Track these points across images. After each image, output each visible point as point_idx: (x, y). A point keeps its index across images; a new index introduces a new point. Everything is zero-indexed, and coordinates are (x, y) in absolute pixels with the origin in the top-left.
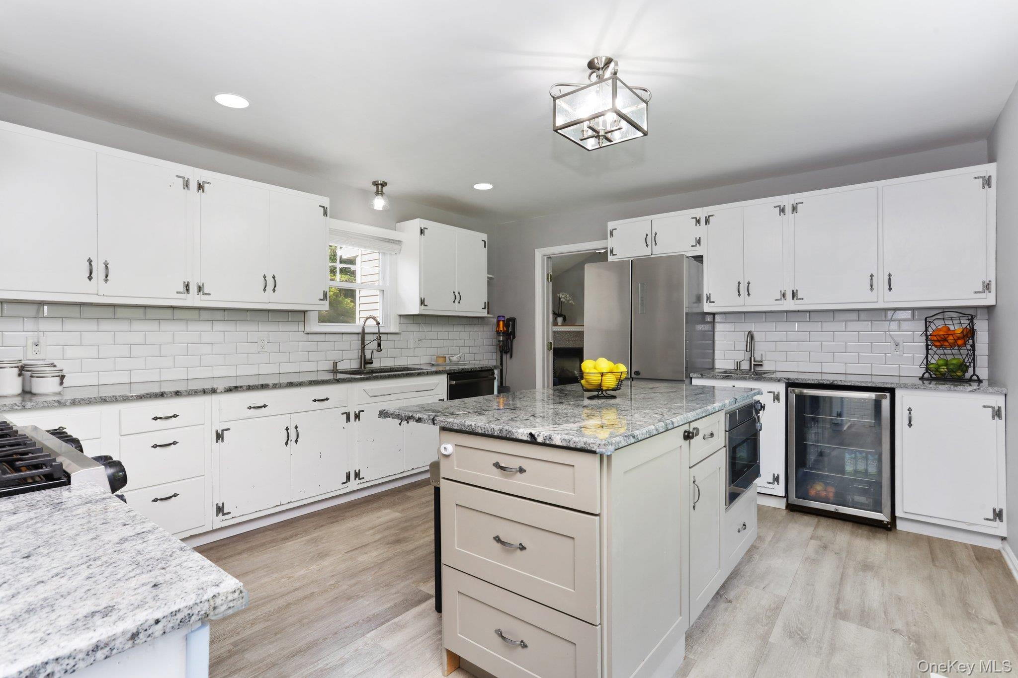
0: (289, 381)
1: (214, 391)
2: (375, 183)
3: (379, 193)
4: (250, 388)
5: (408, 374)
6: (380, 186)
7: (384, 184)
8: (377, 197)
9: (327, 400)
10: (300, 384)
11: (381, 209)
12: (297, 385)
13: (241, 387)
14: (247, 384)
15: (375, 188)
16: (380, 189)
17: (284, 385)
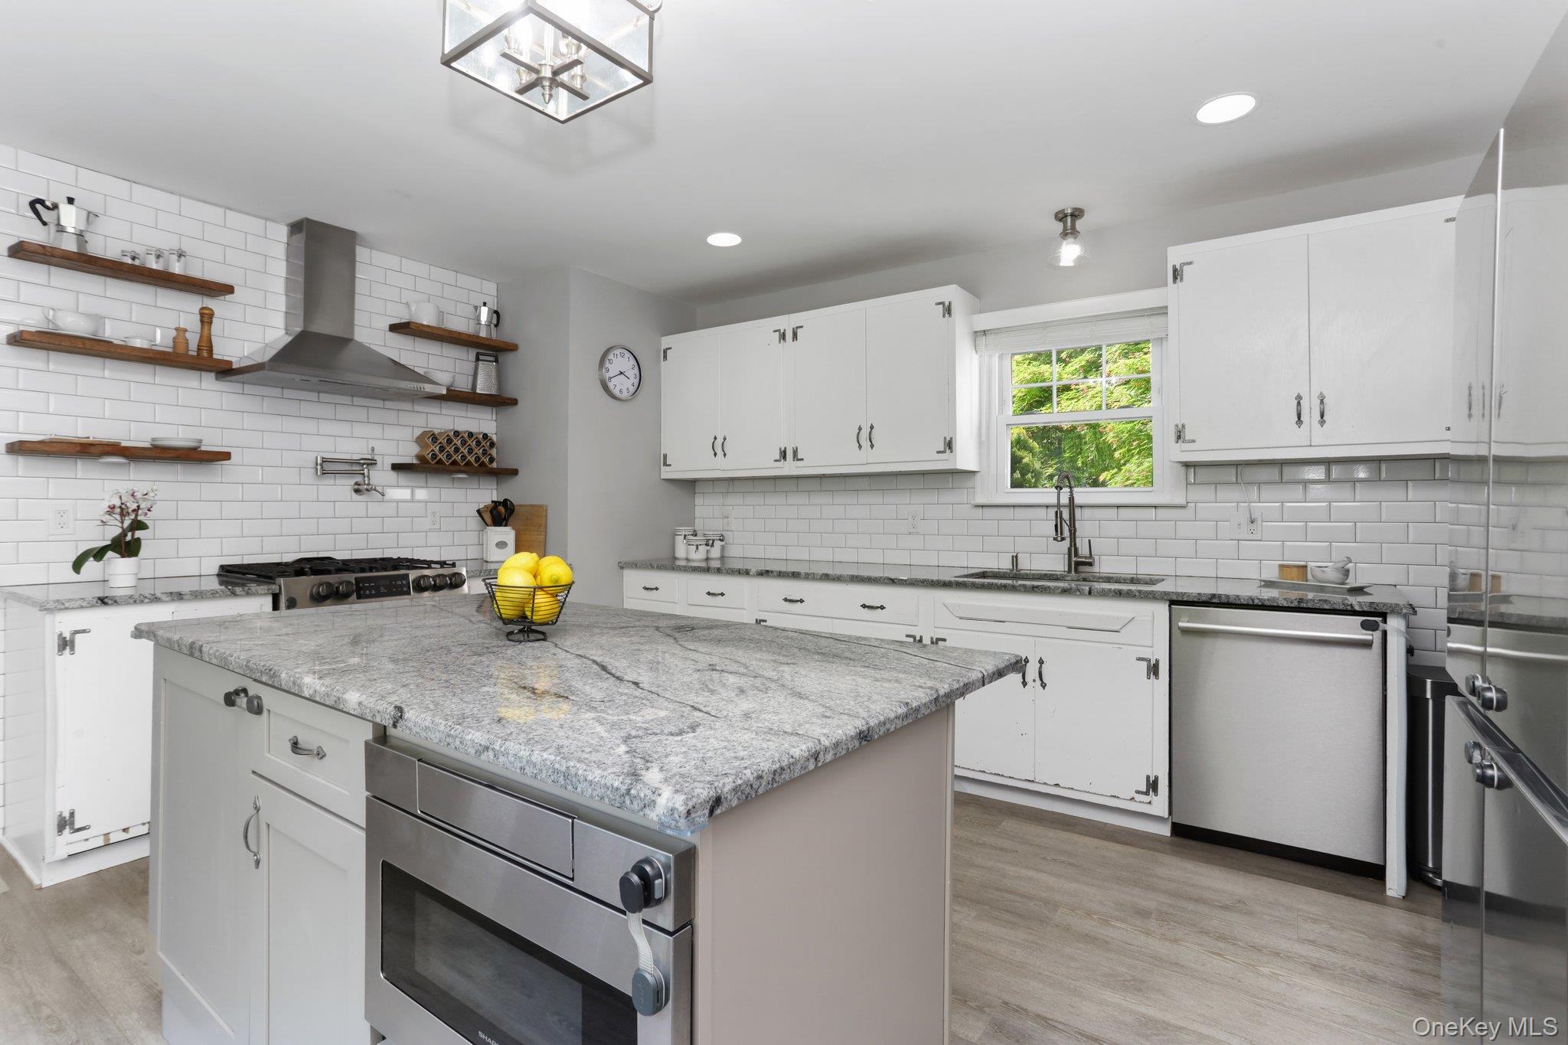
0: (826, 572)
1: (747, 573)
2: (1061, 217)
3: (1070, 232)
4: (781, 575)
5: (1037, 587)
6: (1069, 219)
7: (1077, 214)
8: (1065, 243)
9: (882, 609)
10: (838, 579)
11: (1072, 264)
12: (834, 579)
13: (772, 572)
14: (779, 569)
15: (1060, 226)
16: (1069, 224)
17: (818, 577)
